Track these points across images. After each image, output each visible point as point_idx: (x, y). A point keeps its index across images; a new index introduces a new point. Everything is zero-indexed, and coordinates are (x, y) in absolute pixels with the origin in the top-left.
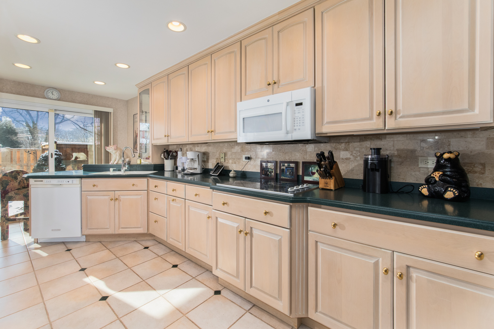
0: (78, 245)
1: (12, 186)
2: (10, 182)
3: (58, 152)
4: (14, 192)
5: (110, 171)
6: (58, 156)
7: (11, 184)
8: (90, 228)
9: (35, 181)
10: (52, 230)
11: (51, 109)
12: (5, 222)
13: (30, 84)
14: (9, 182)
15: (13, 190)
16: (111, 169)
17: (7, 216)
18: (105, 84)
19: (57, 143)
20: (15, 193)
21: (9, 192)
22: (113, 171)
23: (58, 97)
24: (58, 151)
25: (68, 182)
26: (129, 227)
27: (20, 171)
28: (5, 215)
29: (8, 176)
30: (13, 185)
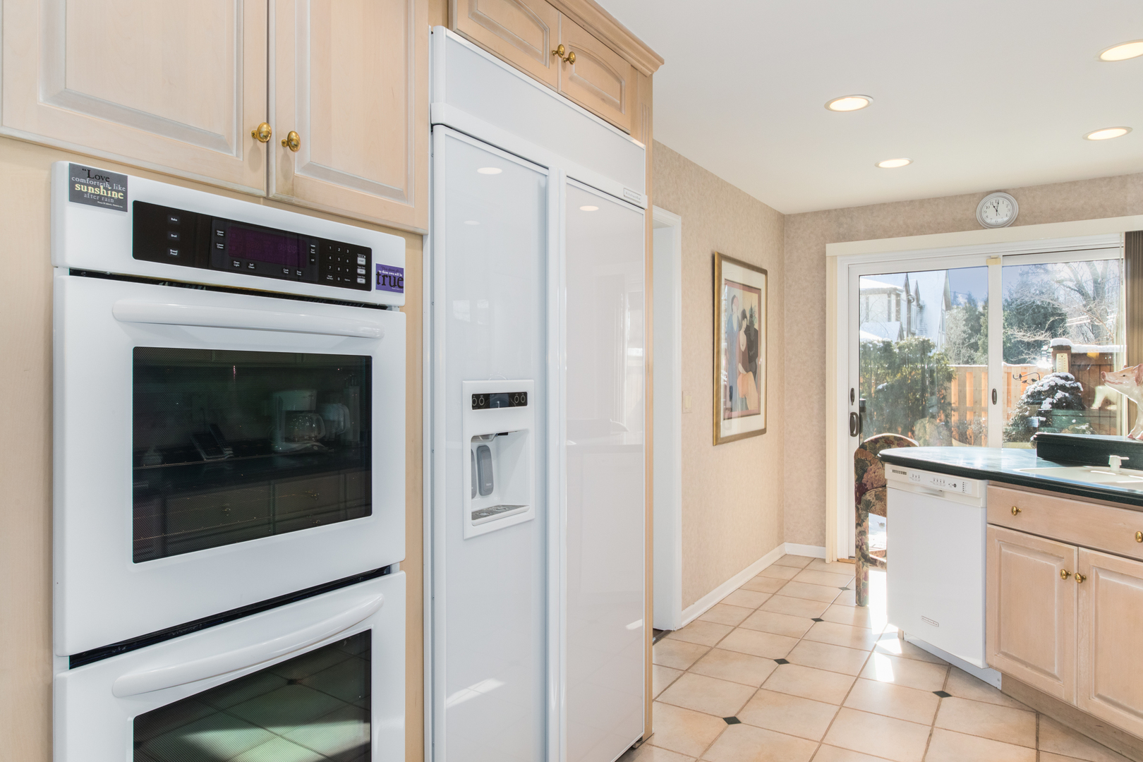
0: (975, 693)
1: (873, 475)
2: (869, 464)
3: (1072, 380)
4: (876, 492)
5: (1109, 466)
6: (1067, 395)
7: (871, 469)
8: (1006, 651)
9: (894, 471)
10: (923, 618)
11: (993, 255)
12: (861, 562)
13: (944, 198)
14: (868, 466)
15: (875, 486)
16: (1115, 460)
17: (865, 549)
18: (1129, 129)
19: (1073, 351)
20: (875, 495)
21: (867, 490)
22: (1121, 467)
23: (1009, 214)
24: (1070, 376)
25: (955, 485)
26: (1125, 704)
27: (893, 440)
28: (860, 544)
29: (866, 450)
30: (876, 474)
